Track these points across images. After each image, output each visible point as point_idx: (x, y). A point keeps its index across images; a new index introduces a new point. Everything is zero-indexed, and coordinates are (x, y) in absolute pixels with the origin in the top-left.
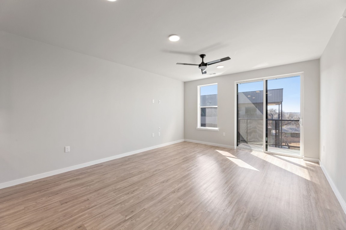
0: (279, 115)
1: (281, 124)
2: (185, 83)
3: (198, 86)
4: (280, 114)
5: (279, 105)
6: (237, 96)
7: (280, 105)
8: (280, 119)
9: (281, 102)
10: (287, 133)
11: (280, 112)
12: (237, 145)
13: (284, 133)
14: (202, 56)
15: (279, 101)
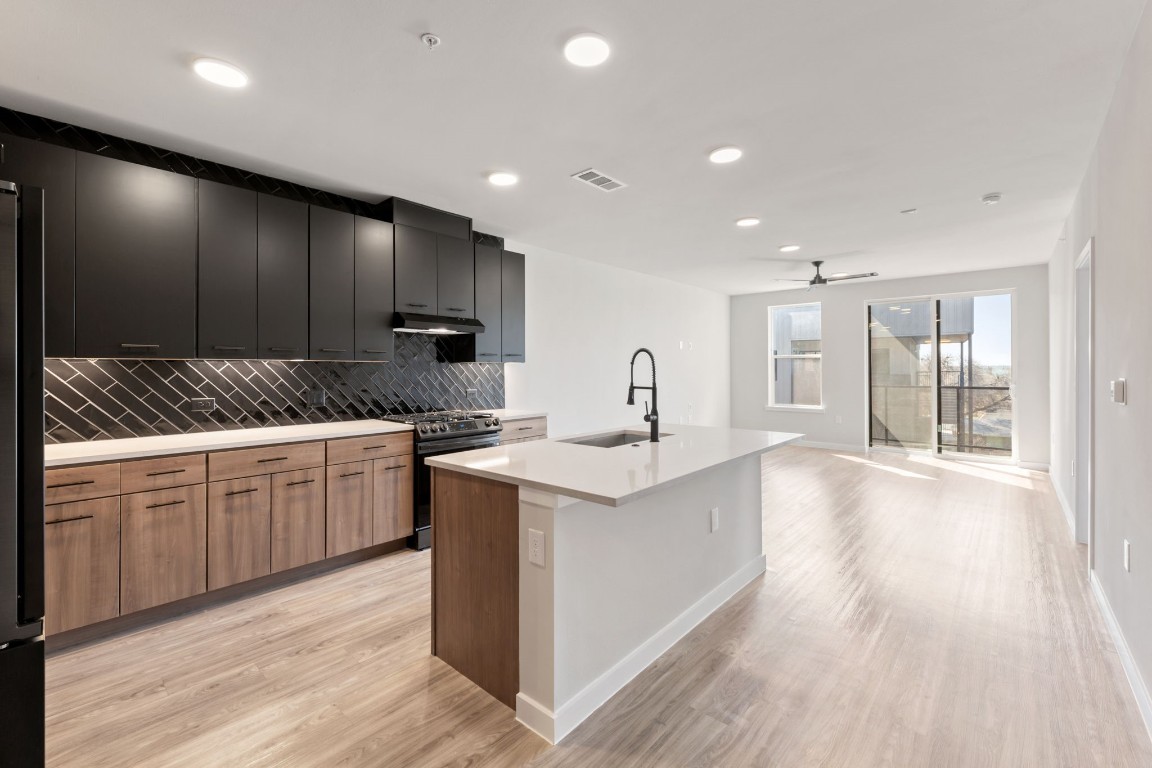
0: (962, 373)
1: (970, 407)
2: (732, 298)
3: (769, 308)
4: (966, 371)
5: (962, 343)
6: (870, 331)
7: (966, 344)
8: (966, 385)
9: (969, 336)
10: (990, 437)
11: (966, 364)
12: (871, 445)
13: (980, 436)
14: (817, 264)
15: (960, 331)
